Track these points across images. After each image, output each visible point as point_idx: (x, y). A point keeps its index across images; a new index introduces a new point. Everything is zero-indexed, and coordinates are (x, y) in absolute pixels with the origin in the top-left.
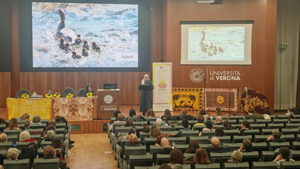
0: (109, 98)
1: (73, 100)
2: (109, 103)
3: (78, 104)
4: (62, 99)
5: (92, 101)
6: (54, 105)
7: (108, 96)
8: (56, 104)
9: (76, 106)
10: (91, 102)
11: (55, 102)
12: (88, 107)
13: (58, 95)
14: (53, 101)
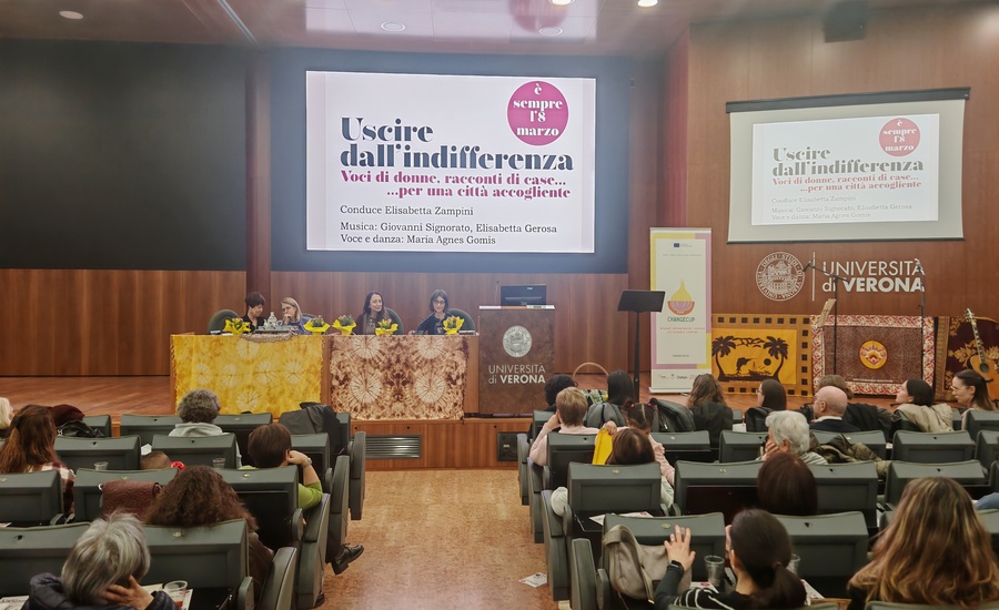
0: (518, 338)
1: (399, 344)
2: (517, 355)
3: (414, 358)
4: (358, 340)
5: (460, 349)
6: (334, 362)
7: (516, 330)
8: (340, 358)
9: (407, 365)
10: (457, 353)
11: (336, 349)
12: (448, 369)
13: (347, 324)
14: (331, 347)
